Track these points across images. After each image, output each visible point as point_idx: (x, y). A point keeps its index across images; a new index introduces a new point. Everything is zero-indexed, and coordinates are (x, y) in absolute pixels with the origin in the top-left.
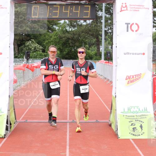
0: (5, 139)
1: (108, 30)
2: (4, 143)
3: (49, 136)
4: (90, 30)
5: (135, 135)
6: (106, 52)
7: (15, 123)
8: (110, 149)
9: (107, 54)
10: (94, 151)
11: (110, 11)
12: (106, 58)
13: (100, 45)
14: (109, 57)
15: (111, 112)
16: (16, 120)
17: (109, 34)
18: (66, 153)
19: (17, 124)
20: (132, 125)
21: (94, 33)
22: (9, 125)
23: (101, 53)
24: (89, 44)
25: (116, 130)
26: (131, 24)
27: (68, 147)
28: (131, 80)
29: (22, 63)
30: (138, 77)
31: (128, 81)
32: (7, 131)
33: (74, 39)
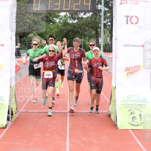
0: (6, 129)
1: (107, 23)
2: (5, 133)
3: (49, 126)
4: (90, 23)
5: (134, 125)
6: (104, 44)
7: (16, 113)
8: (109, 139)
9: (106, 46)
10: (94, 142)
11: (109, 5)
12: (105, 49)
13: (99, 37)
14: (108, 49)
15: (110, 102)
16: (17, 111)
17: (108, 27)
18: (66, 143)
19: (18, 115)
20: (131, 114)
21: (94, 26)
22: (10, 116)
23: (100, 45)
24: (89, 36)
25: (116, 120)
26: (130, 16)
27: (68, 137)
28: (131, 71)
29: (24, 54)
30: (137, 68)
31: (128, 73)
32: (8, 121)
33: (74, 31)
